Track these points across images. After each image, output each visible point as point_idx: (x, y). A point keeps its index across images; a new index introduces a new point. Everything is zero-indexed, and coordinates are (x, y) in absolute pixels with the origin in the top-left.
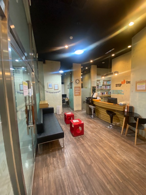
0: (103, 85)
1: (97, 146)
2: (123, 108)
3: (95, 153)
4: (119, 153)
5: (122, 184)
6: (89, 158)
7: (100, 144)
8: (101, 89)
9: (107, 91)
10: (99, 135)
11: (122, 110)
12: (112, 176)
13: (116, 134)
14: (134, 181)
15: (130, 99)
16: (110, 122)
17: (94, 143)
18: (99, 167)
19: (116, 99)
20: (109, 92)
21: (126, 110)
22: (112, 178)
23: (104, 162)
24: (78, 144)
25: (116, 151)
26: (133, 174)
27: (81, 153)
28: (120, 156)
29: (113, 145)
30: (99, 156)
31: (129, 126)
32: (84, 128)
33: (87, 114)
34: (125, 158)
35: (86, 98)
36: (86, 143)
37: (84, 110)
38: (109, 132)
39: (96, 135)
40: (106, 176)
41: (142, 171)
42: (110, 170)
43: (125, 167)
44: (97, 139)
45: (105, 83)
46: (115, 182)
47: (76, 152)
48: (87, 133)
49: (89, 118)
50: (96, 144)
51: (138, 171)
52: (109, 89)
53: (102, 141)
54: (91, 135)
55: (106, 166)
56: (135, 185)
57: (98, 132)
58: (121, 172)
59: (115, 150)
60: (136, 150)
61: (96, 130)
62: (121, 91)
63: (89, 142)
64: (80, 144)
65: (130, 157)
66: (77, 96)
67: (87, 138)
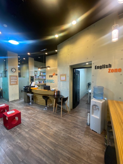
0: (40, 76)
1: (34, 129)
2: (53, 92)
3: (32, 136)
4: (51, 127)
5: (54, 150)
6: (26, 144)
7: (37, 126)
8: (38, 79)
9: (43, 80)
10: (36, 119)
11: (53, 94)
12: (46, 148)
13: (49, 113)
14: (61, 144)
15: (58, 86)
16: (45, 105)
17: (32, 127)
18: (36, 147)
19: (49, 87)
20: (45, 81)
21: (56, 94)
22: (46, 150)
23: (40, 140)
24: (13, 136)
25: (50, 127)
26: (61, 139)
27: (17, 143)
28: (52, 129)
29: (48, 123)
30: (36, 138)
31: (58, 105)
32: (22, 116)
33: (25, 102)
34: (56, 129)
35: (24, 87)
36: (23, 131)
37: (22, 99)
38: (44, 113)
39: (34, 119)
40: (42, 152)
41: (65, 134)
42: (45, 145)
43: (56, 136)
44: (34, 123)
45: (42, 73)
46: (49, 153)
47: (11, 145)
48: (24, 120)
49: (27, 106)
50: (33, 128)
51: (64, 135)
52: (45, 79)
53: (38, 123)
54: (28, 121)
55: (42, 143)
56: (62, 146)
57: (35, 117)
58: (53, 141)
59: (48, 126)
60: (62, 120)
61: (34, 115)
62: (52, 81)
63: (26, 129)
64: (16, 135)
65: (58, 127)
66: (13, 86)
67: (25, 126)
